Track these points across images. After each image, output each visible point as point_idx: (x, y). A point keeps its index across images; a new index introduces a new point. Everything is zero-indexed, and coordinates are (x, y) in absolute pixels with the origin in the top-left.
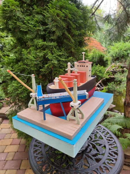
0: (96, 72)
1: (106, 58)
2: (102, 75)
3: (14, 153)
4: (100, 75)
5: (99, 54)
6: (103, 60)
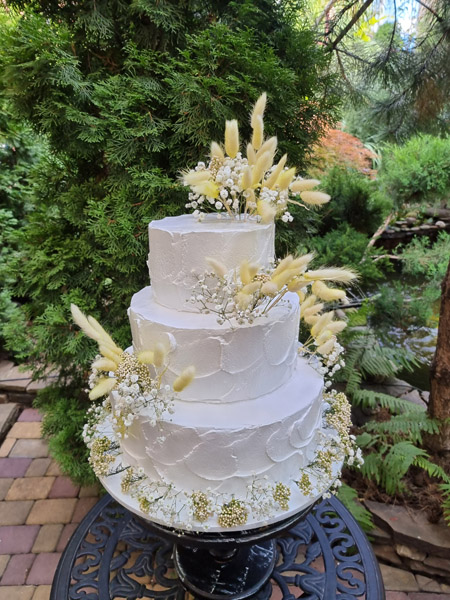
1: (376, 201)
3: (60, 527)
5: (351, 187)
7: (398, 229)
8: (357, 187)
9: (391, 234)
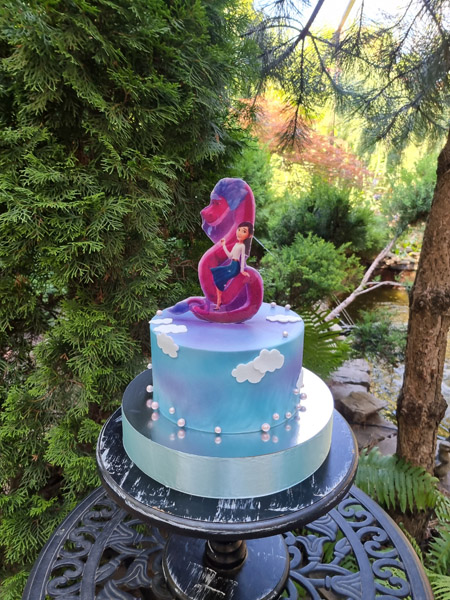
0: (300, 267)
1: (358, 212)
2: (323, 279)
4: (315, 277)
5: (329, 196)
6: (345, 218)
8: (336, 196)
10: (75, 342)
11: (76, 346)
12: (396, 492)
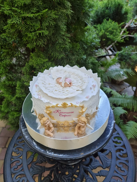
0: (106, 33)
1: (126, 9)
2: (114, 37)
3: (2, 128)
4: (111, 37)
5: (115, 2)
6: (121, 12)
7: (135, 26)
8: (118, 2)
9: (132, 27)
10: (37, 67)
11: (38, 69)
12: (133, 106)
